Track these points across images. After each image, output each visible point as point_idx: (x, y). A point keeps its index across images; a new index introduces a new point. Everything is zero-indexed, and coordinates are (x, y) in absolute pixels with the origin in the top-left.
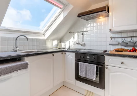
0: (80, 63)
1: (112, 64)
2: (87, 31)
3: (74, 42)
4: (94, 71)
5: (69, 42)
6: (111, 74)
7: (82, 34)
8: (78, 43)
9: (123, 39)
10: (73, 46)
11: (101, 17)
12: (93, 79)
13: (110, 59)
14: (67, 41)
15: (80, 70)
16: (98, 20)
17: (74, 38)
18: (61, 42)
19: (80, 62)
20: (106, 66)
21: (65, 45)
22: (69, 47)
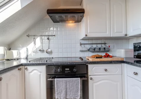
0: (57, 81)
1: (96, 72)
2: (54, 36)
3: (35, 49)
4: (77, 87)
5: (27, 48)
6: (95, 84)
7: (48, 39)
8: (42, 51)
9: (91, 45)
10: (33, 54)
11: (71, 22)
12: (76, 98)
13: (93, 67)
14: (23, 47)
15: (57, 90)
16: (67, 24)
17: (35, 43)
18: (10, 49)
19: (56, 79)
20: (89, 77)
21: (19, 54)
22: (27, 56)
